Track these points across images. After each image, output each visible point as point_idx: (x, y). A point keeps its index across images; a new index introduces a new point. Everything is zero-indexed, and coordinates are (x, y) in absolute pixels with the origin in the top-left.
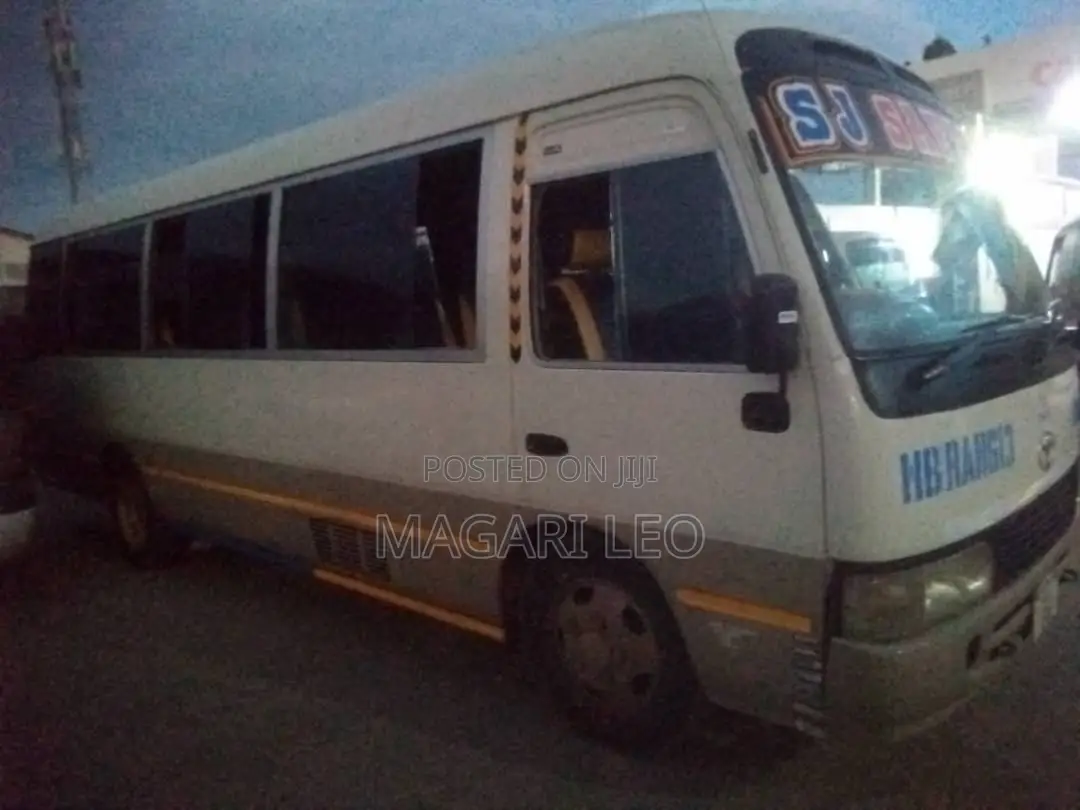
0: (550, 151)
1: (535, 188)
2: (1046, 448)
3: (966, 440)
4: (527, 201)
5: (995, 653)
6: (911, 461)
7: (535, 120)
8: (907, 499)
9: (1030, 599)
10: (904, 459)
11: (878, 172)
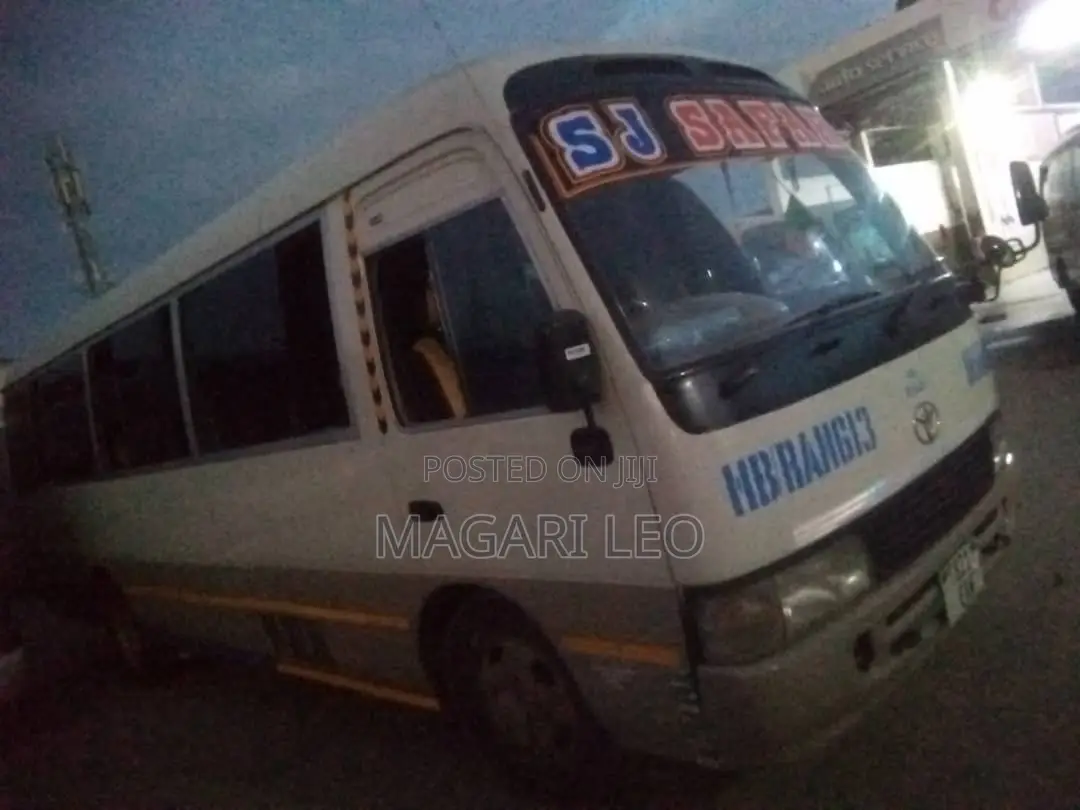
0: (376, 221)
1: (368, 260)
2: (926, 421)
3: (802, 436)
4: (363, 273)
5: (897, 646)
6: (736, 473)
7: (357, 194)
8: (739, 512)
9: (934, 581)
10: (727, 472)
11: (864, 135)
